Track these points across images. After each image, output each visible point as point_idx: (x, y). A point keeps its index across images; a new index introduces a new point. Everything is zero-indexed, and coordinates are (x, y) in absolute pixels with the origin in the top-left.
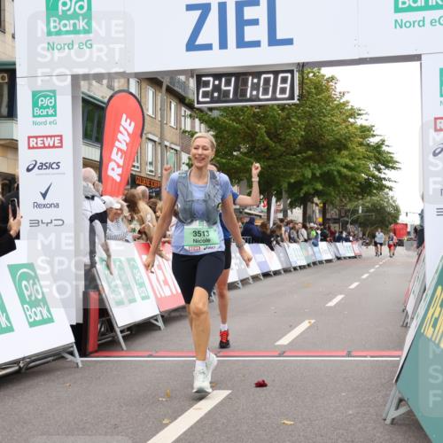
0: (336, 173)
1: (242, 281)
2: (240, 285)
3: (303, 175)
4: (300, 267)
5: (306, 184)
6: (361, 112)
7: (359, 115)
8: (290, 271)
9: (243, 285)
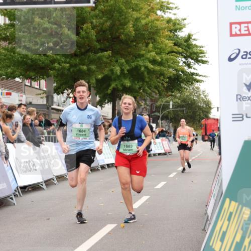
0: (143, 69)
1: (46, 182)
2: (44, 186)
3: (112, 71)
4: (108, 165)
5: (115, 80)
6: (171, 5)
7: (168, 8)
8: (98, 170)
9: (47, 185)
